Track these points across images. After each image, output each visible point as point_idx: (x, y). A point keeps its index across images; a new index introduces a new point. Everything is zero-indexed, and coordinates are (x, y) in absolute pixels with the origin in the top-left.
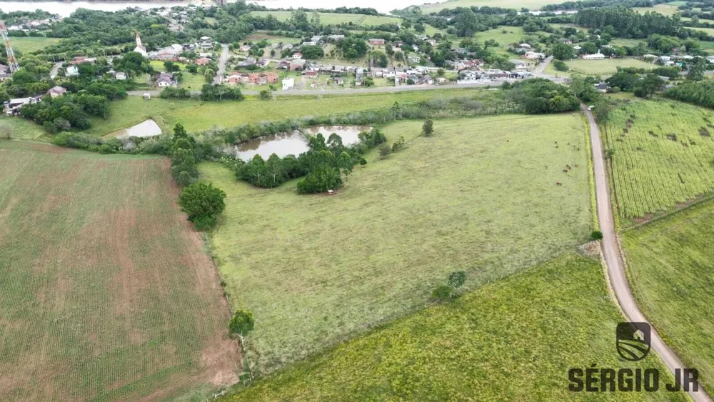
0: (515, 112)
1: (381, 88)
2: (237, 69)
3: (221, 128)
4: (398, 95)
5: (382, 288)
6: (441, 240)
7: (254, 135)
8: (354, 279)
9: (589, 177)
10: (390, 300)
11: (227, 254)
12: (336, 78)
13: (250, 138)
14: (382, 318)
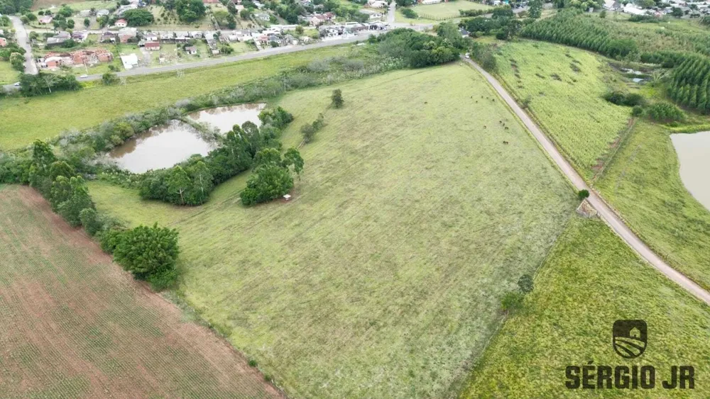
0: (399, 68)
1: (244, 55)
2: (49, 47)
3: (75, 131)
4: (269, 61)
5: (441, 312)
6: (454, 234)
7: (128, 135)
8: (404, 308)
9: (526, 131)
10: (460, 326)
11: (224, 315)
12: (187, 48)
13: (125, 139)
14: (470, 353)
